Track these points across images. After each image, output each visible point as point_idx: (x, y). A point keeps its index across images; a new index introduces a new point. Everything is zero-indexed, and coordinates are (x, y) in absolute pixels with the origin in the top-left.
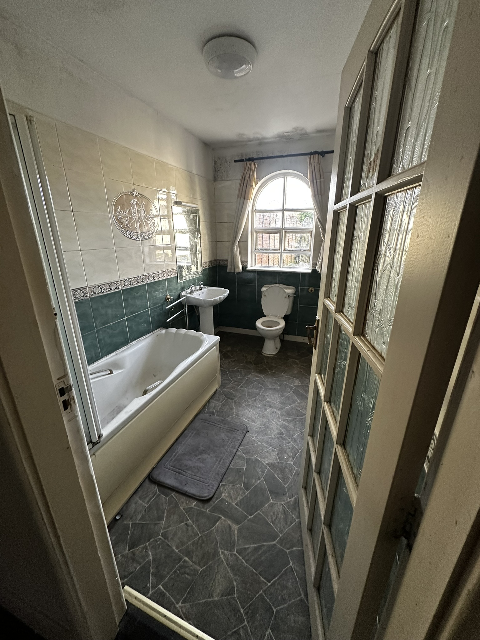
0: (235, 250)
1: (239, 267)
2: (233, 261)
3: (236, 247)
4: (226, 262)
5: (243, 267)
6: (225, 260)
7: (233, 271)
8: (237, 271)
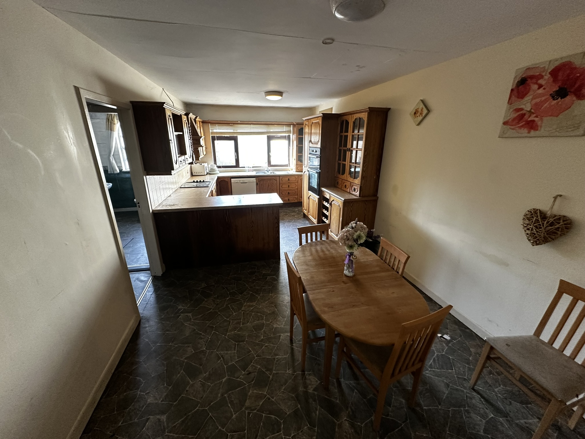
0: (111, 160)
1: (116, 170)
2: (111, 167)
3: (112, 158)
4: (106, 167)
5: (119, 170)
6: (106, 166)
7: (112, 173)
8: (115, 172)
